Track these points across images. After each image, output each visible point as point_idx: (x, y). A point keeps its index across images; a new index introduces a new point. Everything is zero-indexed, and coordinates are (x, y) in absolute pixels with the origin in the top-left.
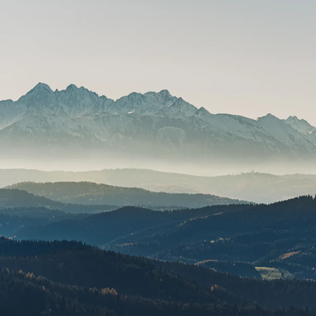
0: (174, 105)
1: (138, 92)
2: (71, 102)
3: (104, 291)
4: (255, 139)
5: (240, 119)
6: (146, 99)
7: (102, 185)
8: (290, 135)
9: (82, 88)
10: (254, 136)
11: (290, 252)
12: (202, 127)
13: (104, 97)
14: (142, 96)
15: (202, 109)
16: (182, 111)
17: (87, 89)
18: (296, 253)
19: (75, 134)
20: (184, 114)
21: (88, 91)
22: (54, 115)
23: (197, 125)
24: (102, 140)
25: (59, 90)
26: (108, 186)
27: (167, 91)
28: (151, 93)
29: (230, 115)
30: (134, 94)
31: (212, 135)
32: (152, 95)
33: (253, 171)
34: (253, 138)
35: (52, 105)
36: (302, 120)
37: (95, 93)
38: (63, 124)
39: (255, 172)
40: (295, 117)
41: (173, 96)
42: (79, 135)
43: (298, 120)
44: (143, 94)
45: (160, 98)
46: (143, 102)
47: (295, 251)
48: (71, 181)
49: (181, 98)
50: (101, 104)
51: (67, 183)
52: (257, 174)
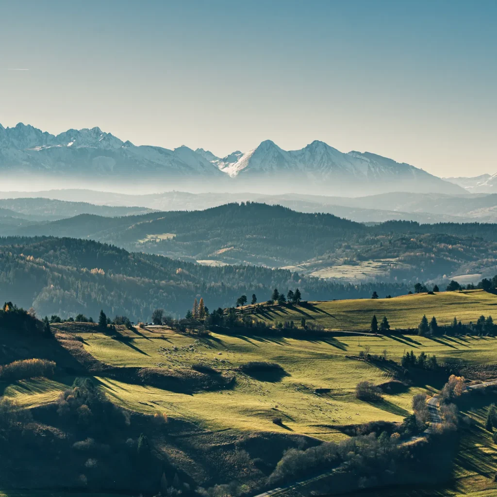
0: (104, 139)
1: (74, 129)
2: (20, 137)
3: (93, 271)
4: (172, 165)
5: (160, 150)
6: (81, 135)
7: (55, 200)
8: (201, 163)
9: (29, 125)
10: (171, 163)
11: (223, 248)
12: (129, 156)
13: (46, 133)
14: (78, 132)
15: (128, 142)
16: (111, 144)
17: (32, 127)
18: (229, 249)
19: (25, 163)
20: (112, 147)
21: (34, 128)
22: (7, 147)
23: (124, 155)
24: (47, 167)
25: (10, 127)
26: (60, 201)
27: (98, 128)
28: (85, 129)
29: (151, 147)
30: (71, 130)
31: (137, 163)
32: (86, 132)
33: (174, 190)
34: (171, 165)
35: (4, 139)
36: (208, 151)
37: (39, 130)
38: (15, 154)
39: (176, 191)
40: (202, 149)
41: (103, 132)
42: (28, 163)
43: (205, 151)
44: (78, 130)
45: (92, 134)
46: (79, 136)
47: (228, 248)
48: (29, 197)
49: (110, 133)
50: (45, 138)
51: (25, 199)
52: (178, 193)
